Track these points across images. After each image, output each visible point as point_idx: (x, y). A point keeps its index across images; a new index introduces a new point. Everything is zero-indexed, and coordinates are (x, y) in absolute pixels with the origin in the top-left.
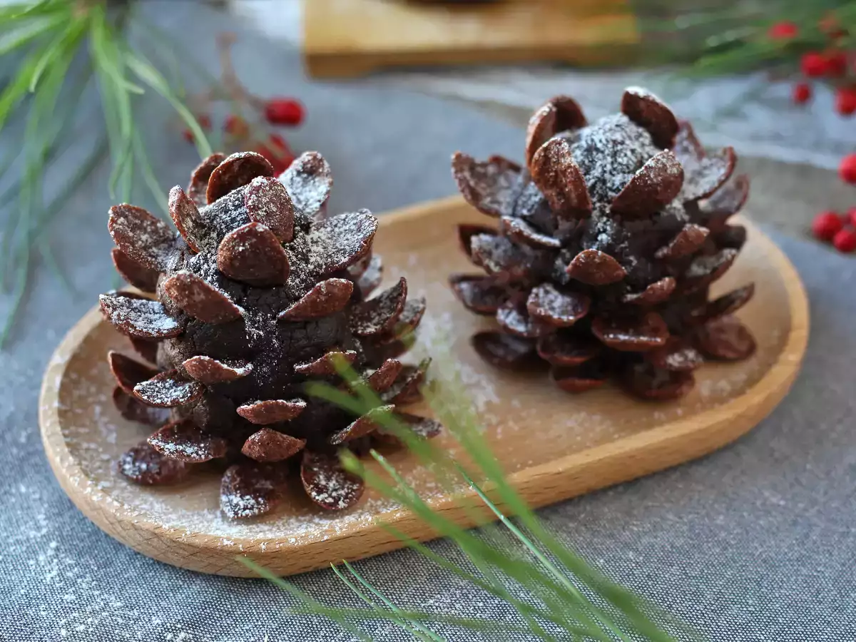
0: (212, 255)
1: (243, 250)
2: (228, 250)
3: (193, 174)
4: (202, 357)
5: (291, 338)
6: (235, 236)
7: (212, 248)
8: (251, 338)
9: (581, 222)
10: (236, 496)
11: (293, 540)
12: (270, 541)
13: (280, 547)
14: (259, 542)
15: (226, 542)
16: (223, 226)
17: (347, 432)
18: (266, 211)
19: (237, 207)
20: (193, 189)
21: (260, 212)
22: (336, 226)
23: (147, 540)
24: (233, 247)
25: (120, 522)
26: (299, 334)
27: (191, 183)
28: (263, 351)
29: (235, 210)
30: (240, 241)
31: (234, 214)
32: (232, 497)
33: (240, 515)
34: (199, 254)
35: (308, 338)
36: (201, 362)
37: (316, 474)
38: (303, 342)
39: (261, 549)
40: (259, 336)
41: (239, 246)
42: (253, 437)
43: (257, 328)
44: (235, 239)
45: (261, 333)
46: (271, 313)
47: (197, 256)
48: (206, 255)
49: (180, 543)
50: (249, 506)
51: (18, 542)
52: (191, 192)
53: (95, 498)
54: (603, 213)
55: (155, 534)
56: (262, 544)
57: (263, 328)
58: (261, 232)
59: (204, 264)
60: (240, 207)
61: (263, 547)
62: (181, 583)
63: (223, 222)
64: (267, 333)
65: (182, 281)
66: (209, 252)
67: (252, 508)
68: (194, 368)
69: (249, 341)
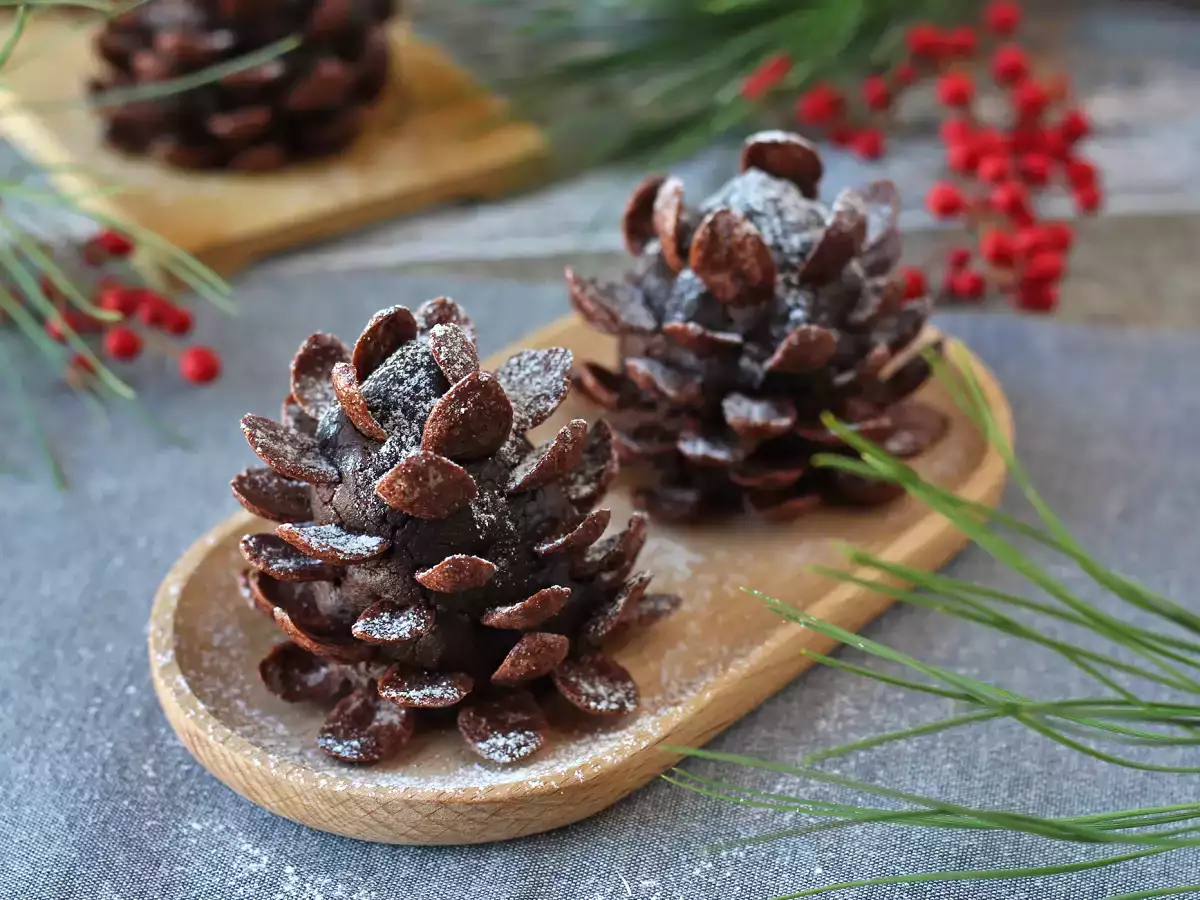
0: (407, 437)
1: (466, 412)
2: (446, 417)
3: (292, 367)
4: (457, 557)
5: (524, 515)
6: (453, 396)
7: (404, 428)
8: (483, 526)
9: (764, 304)
10: (497, 738)
11: (609, 758)
12: (583, 767)
13: (599, 770)
14: (571, 771)
15: (533, 785)
16: (407, 399)
17: (617, 614)
18: (461, 364)
19: (412, 373)
20: (297, 385)
21: (456, 366)
22: (511, 374)
23: (428, 816)
24: (452, 411)
25: (385, 806)
26: (531, 508)
27: (292, 380)
28: (497, 540)
29: (411, 377)
30: (461, 401)
31: (414, 381)
32: (492, 741)
33: (517, 756)
34: (389, 440)
35: (541, 511)
36: (455, 562)
37: (576, 684)
38: (537, 517)
39: (578, 780)
40: (490, 520)
41: (460, 407)
42: (516, 648)
43: (487, 512)
44: (453, 400)
45: (493, 516)
46: (498, 489)
47: (388, 443)
48: (400, 439)
49: (478, 803)
50: (522, 743)
51: (242, 882)
52: (296, 390)
53: (338, 788)
54: (789, 284)
55: (441, 803)
56: (576, 774)
57: (494, 510)
58: (486, 382)
59: (400, 451)
60: (416, 371)
61: (580, 776)
62: (475, 862)
63: (404, 395)
64: (500, 516)
65: (414, 465)
66: (402, 435)
67: (526, 745)
68: (446, 574)
69: (480, 532)
